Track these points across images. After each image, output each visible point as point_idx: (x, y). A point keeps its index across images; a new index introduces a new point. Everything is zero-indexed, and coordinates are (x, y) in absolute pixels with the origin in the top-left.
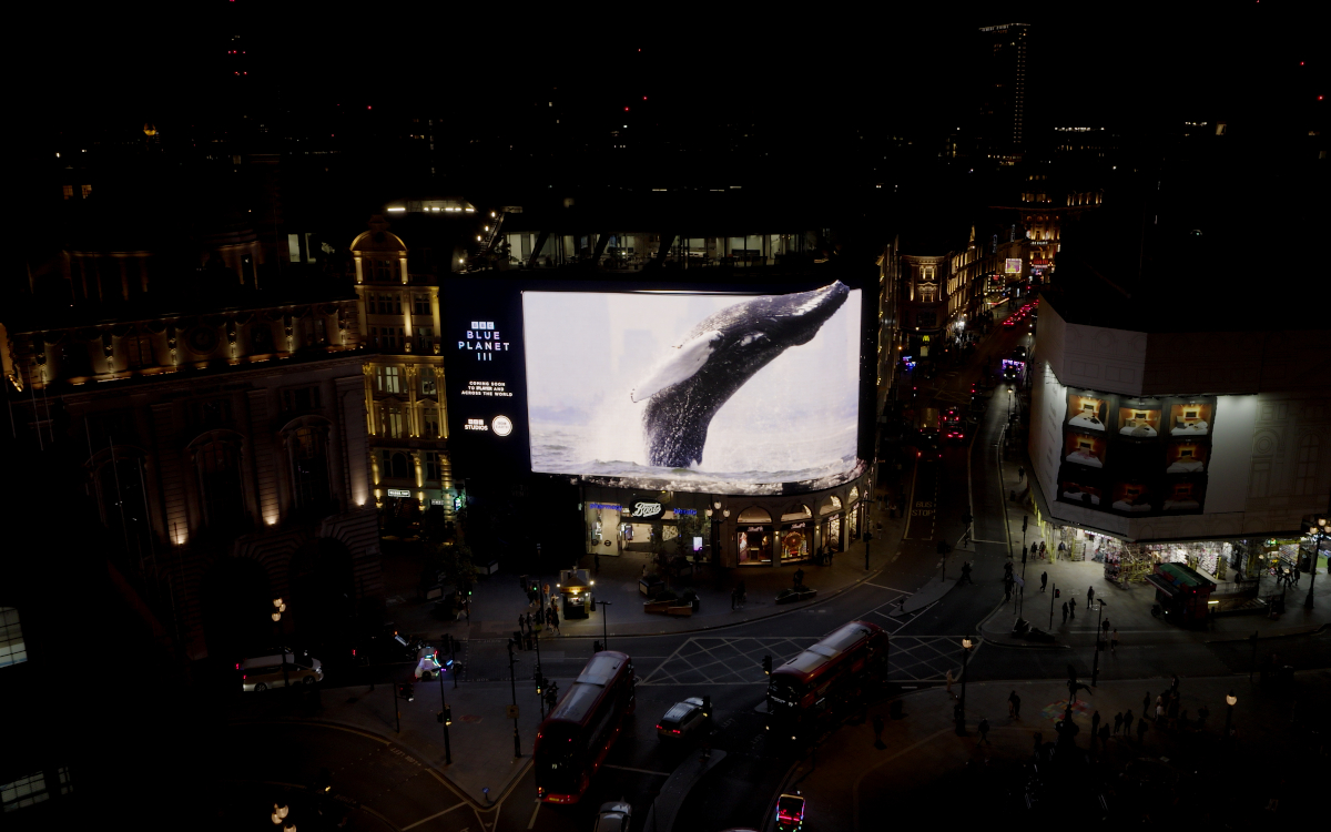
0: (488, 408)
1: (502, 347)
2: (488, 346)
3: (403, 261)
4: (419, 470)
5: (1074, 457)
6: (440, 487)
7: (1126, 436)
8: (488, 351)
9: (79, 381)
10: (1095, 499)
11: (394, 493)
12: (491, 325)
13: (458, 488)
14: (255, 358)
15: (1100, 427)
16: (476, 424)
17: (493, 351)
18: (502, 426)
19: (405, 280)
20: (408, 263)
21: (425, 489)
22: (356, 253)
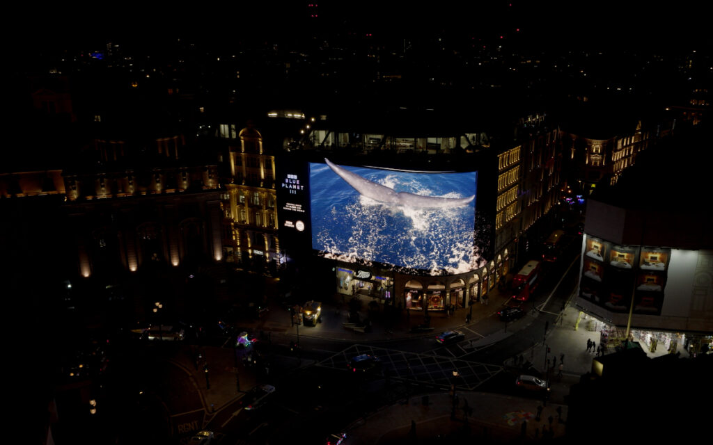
0: (294, 217)
1: (300, 188)
2: (295, 187)
3: (261, 143)
4: (266, 243)
5: (588, 274)
6: (275, 252)
7: (613, 266)
8: (294, 189)
9: (90, 198)
10: (597, 299)
11: (257, 252)
12: (295, 177)
13: (282, 253)
14: (168, 191)
15: (601, 259)
16: (289, 224)
17: (296, 189)
18: (300, 226)
19: (261, 152)
20: (263, 144)
21: (269, 252)
22: (242, 137)
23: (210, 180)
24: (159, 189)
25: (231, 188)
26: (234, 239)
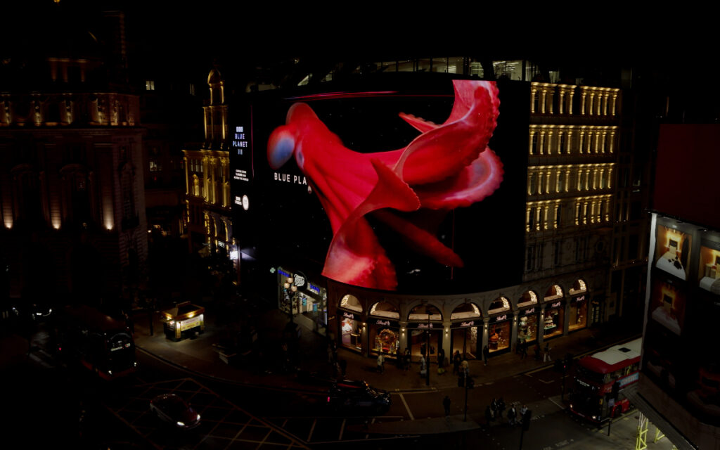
0: (241, 189)
1: (245, 144)
2: (241, 144)
3: (222, 88)
4: (227, 231)
5: (659, 314)
6: (232, 243)
7: (704, 291)
10: (672, 380)
11: (221, 244)
12: (242, 129)
13: (236, 245)
14: (49, 124)
16: (238, 200)
17: (242, 147)
18: (246, 203)
19: (223, 101)
20: (224, 89)
22: (210, 85)
23: (100, 114)
24: (38, 122)
25: (203, 156)
26: (206, 225)
